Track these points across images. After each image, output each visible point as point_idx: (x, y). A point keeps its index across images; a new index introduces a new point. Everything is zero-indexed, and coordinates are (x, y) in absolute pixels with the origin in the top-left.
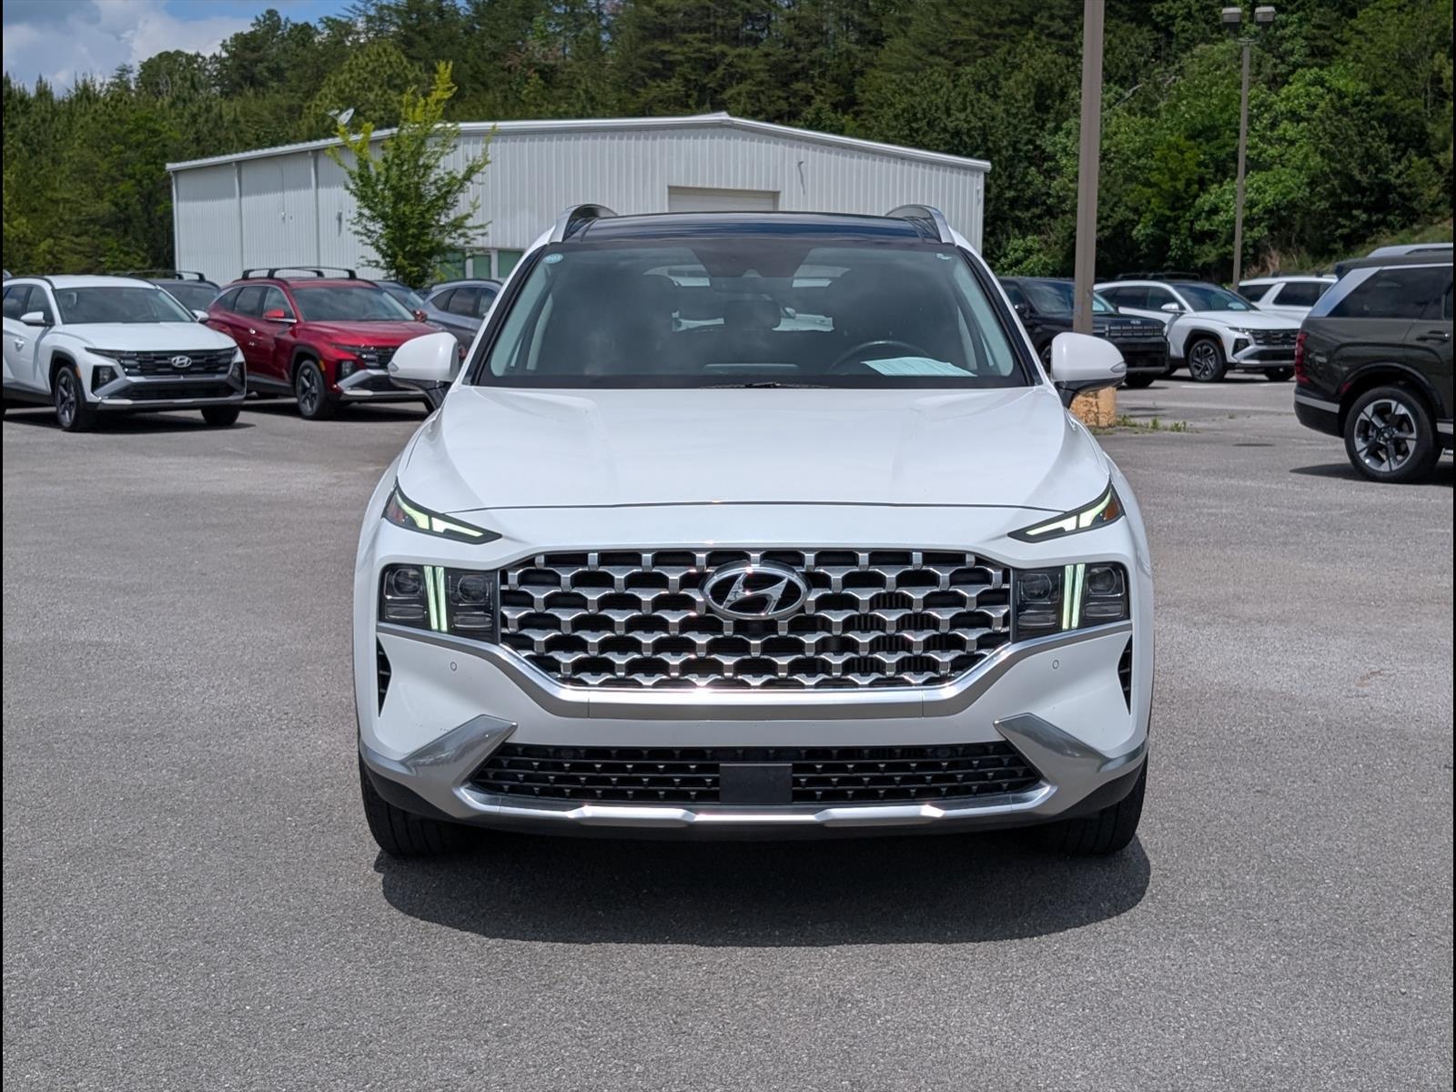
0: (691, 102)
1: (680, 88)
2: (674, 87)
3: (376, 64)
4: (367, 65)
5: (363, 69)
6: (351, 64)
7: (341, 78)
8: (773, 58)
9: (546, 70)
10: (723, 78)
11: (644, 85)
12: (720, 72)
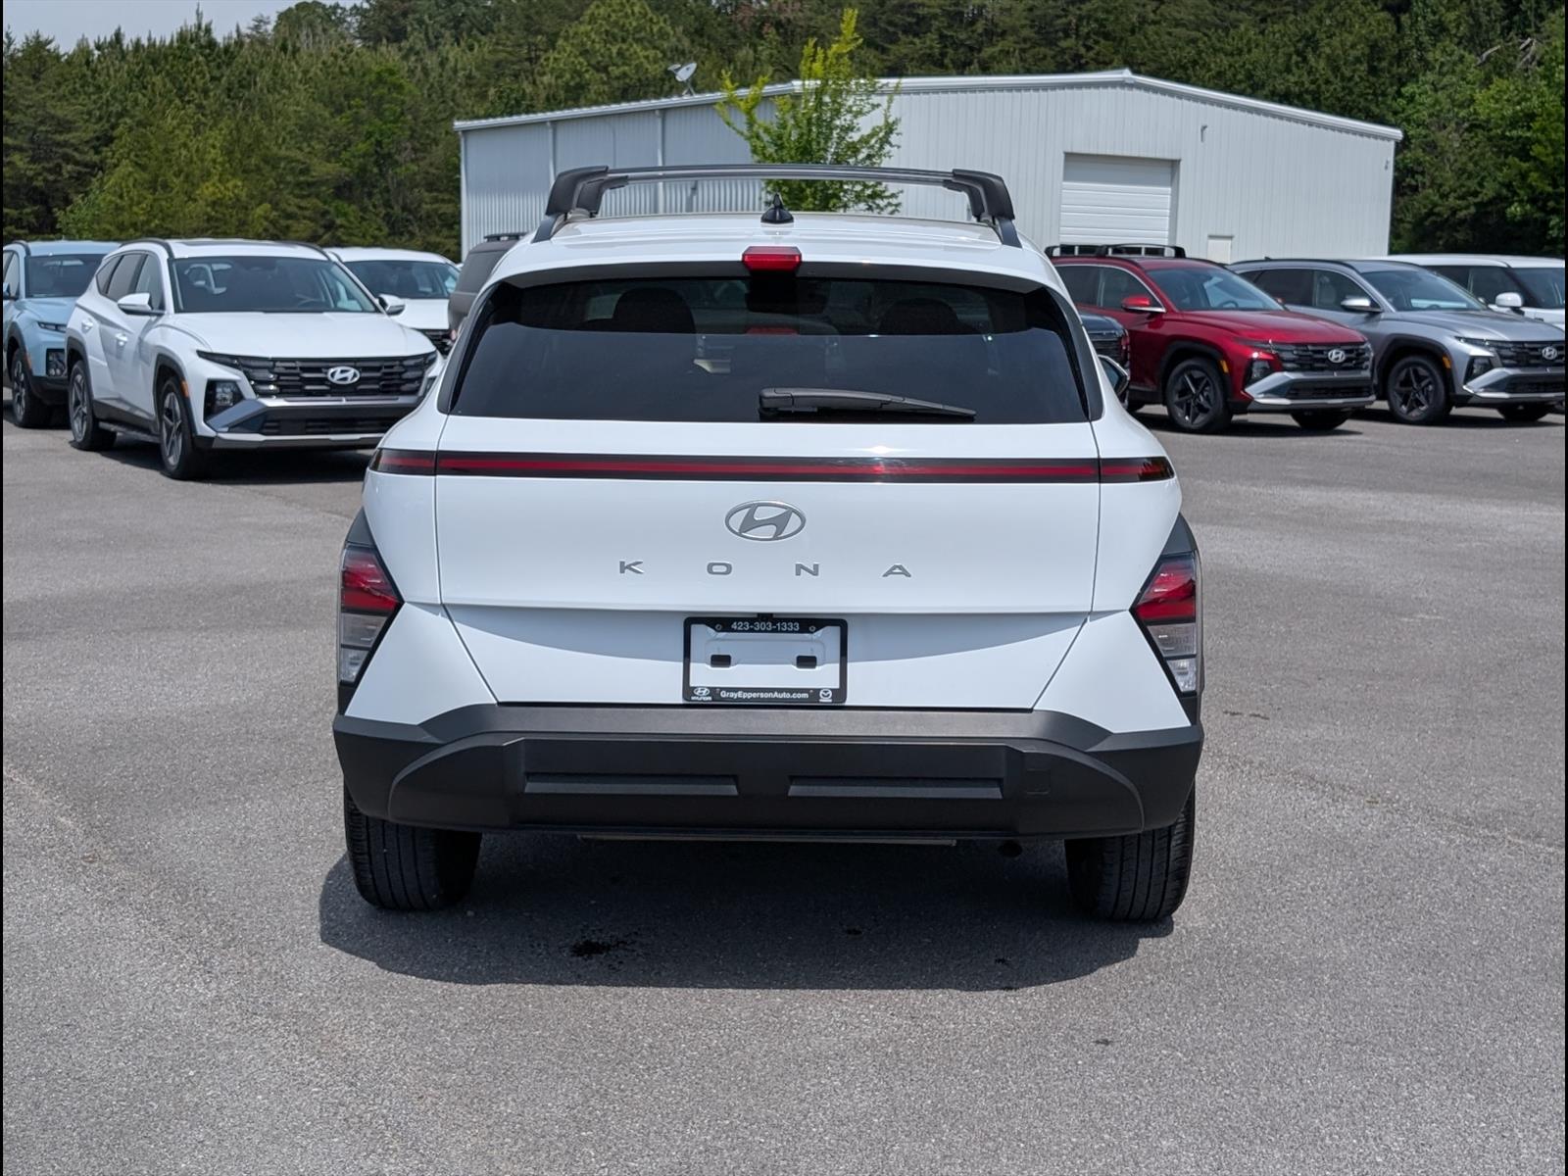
0: (947, 61)
1: (935, 44)
2: (928, 42)
3: (620, 14)
4: (609, 16)
5: (604, 19)
6: (593, 14)
7: (582, 28)
8: (1038, 12)
9: (783, 24)
10: (980, 35)
11: (894, 41)
12: (980, 27)
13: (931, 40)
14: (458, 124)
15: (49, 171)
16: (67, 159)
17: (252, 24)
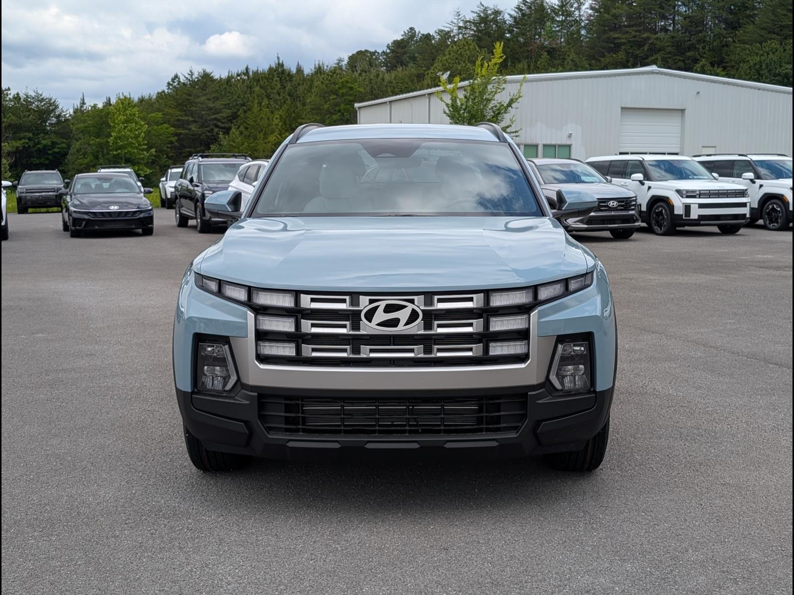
1: (623, 56)
2: (620, 57)
3: (462, 50)
4: (458, 51)
5: (456, 53)
6: (450, 51)
7: (445, 58)
9: (551, 50)
10: (648, 51)
11: (604, 56)
12: (646, 48)
13: (621, 55)
14: (357, 105)
15: (209, 132)
16: (217, 126)
17: (336, 62)
